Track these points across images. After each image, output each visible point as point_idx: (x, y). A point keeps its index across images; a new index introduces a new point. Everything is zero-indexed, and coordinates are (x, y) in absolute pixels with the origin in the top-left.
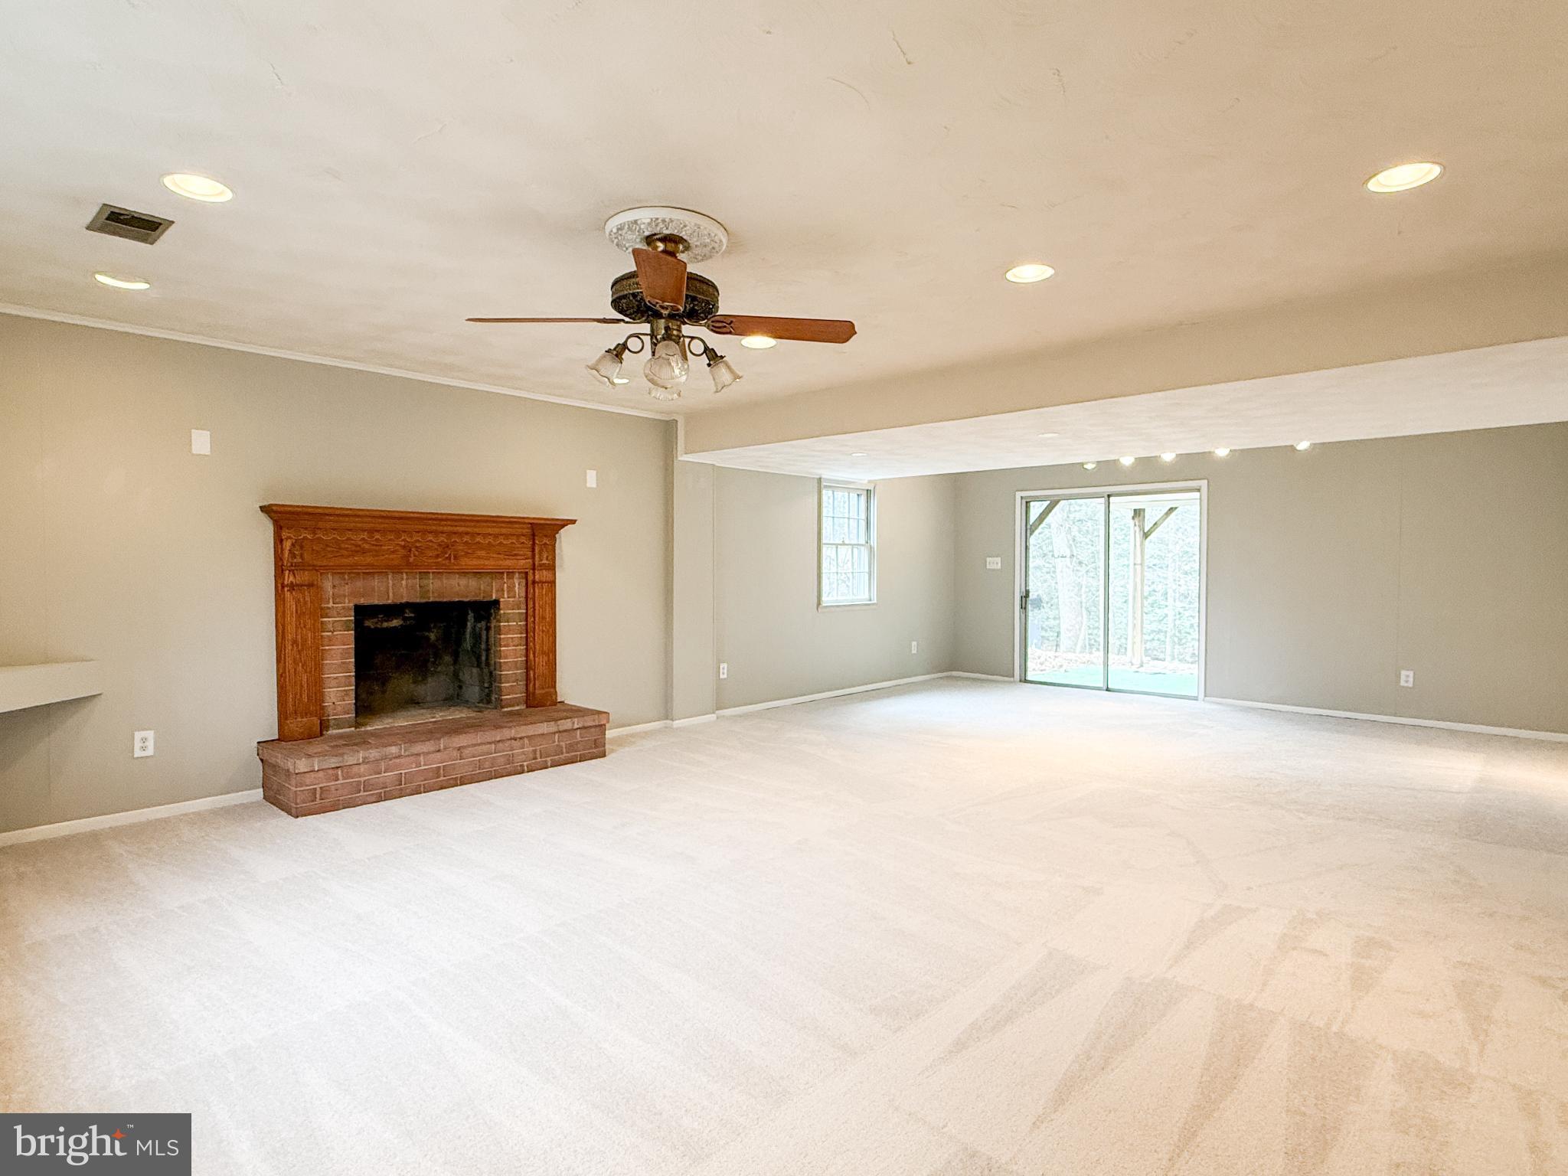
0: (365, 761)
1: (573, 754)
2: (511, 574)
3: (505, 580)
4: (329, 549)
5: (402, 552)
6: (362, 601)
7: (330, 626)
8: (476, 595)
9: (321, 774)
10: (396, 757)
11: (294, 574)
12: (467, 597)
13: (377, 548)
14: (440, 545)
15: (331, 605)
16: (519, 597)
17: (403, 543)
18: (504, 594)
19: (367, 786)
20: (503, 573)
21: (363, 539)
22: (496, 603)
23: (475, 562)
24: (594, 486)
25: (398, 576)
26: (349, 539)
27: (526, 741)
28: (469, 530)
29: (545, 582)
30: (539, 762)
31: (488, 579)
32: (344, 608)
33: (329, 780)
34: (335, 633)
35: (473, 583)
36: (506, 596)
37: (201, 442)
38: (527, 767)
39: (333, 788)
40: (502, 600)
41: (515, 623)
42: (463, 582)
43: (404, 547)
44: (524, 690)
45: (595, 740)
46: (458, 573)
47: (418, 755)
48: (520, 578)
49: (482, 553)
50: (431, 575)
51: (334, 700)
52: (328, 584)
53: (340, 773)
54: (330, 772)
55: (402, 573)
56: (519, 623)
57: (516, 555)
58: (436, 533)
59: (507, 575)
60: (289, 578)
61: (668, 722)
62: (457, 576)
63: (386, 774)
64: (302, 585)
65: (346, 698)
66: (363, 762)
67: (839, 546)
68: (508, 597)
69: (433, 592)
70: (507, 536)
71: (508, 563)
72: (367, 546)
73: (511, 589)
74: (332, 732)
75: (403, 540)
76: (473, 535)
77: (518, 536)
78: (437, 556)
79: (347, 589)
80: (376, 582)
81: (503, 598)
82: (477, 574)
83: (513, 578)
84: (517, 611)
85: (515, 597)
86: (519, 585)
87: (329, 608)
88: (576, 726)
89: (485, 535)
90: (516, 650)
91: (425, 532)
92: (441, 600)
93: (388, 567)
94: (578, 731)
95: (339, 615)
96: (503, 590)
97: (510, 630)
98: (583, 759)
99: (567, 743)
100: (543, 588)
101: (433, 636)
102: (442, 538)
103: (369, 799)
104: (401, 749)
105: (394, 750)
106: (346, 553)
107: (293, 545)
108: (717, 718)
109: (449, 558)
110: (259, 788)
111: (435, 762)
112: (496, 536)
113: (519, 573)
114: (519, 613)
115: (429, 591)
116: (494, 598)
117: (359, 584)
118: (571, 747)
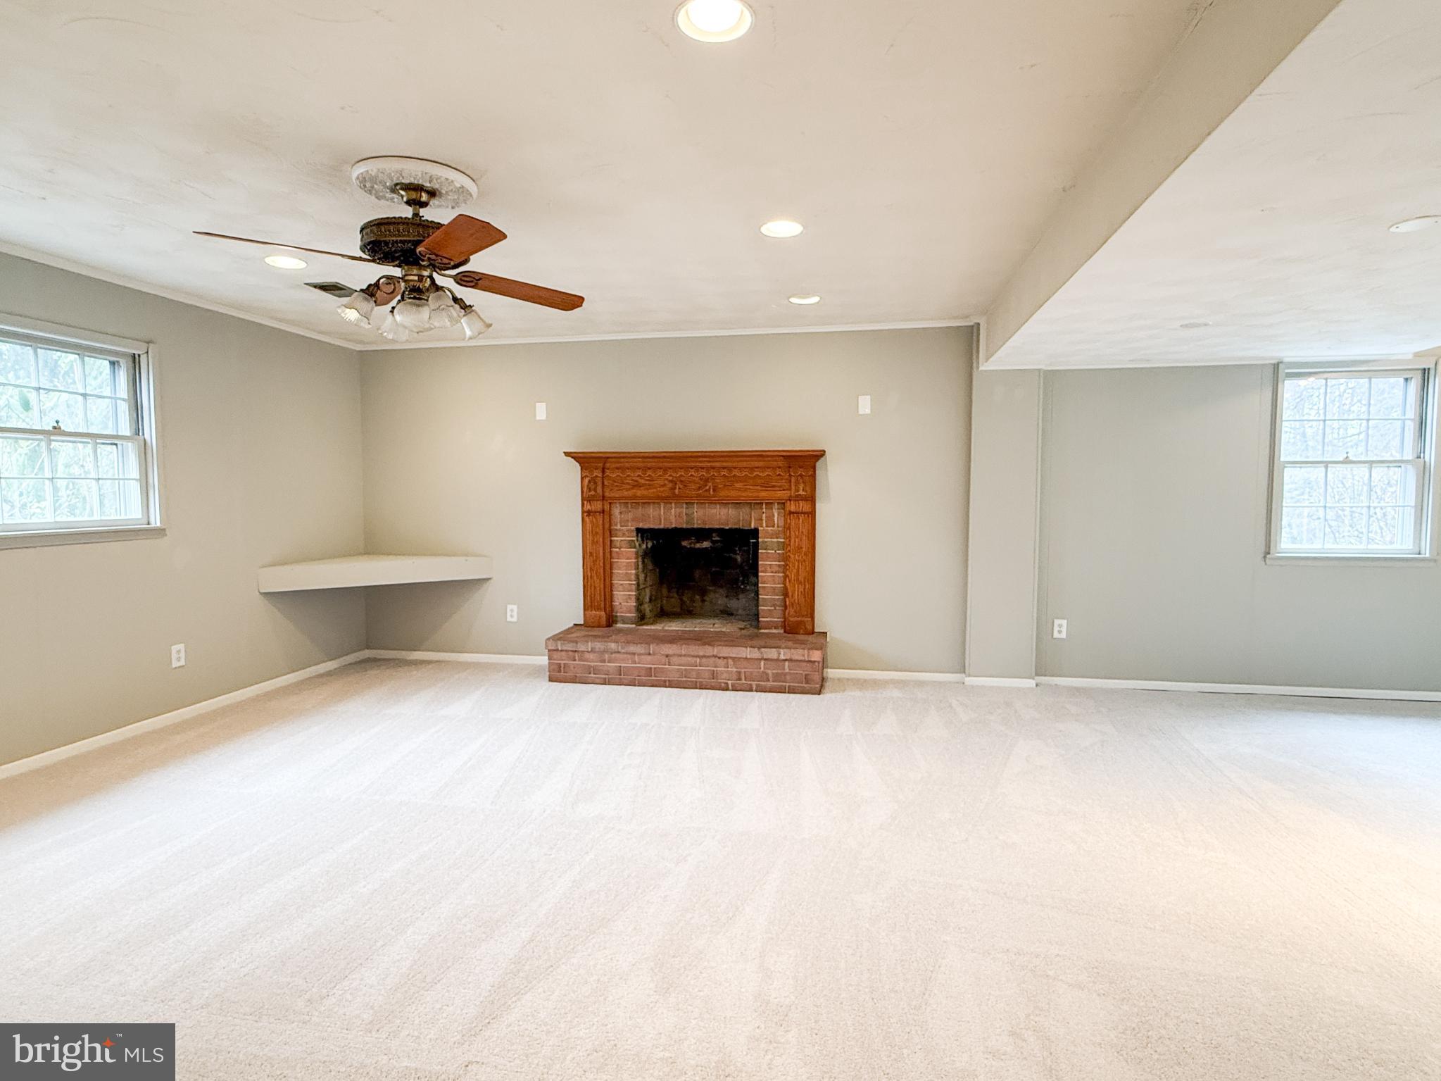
0: (593, 651)
1: (781, 684)
2: (769, 505)
3: (764, 510)
4: (616, 484)
5: (670, 485)
6: (641, 525)
7: (618, 545)
8: (735, 524)
9: (563, 653)
10: (615, 652)
11: (590, 503)
12: (728, 525)
13: (651, 483)
14: (701, 479)
15: (619, 527)
16: (778, 527)
17: (671, 478)
18: (762, 523)
19: (595, 670)
20: (762, 503)
21: (639, 476)
22: (755, 533)
23: (733, 493)
24: (868, 411)
25: (669, 505)
26: (628, 476)
27: (730, 662)
28: (725, 464)
29: (802, 513)
30: (744, 684)
31: (746, 509)
32: (628, 530)
33: (569, 658)
34: (622, 549)
35: (733, 512)
36: (764, 525)
37: (541, 412)
38: (732, 686)
39: (572, 666)
40: (760, 528)
41: (773, 551)
42: (724, 511)
43: (671, 481)
44: (782, 616)
45: (806, 675)
46: (719, 503)
47: (634, 654)
48: (778, 509)
49: (738, 485)
50: (695, 505)
51: (621, 601)
52: (616, 511)
53: (577, 656)
54: (571, 653)
55: (671, 503)
56: (778, 552)
57: (773, 486)
58: (697, 469)
59: (766, 505)
60: (588, 507)
61: (963, 675)
62: (718, 506)
63: (609, 664)
64: (596, 512)
65: (629, 601)
66: (592, 651)
67: (1329, 465)
68: (767, 526)
69: (697, 520)
70: (763, 468)
71: (763, 494)
72: (643, 481)
73: (770, 518)
74: (619, 625)
75: (670, 476)
76: (729, 469)
77: (774, 468)
78: (699, 488)
79: (630, 516)
80: (651, 511)
81: (762, 527)
82: (738, 505)
83: (772, 509)
84: (775, 540)
85: (773, 526)
86: (778, 515)
87: (616, 530)
88: (782, 657)
89: (741, 469)
90: (774, 576)
91: (687, 469)
92: (703, 527)
93: (659, 498)
94: (787, 663)
95: (624, 535)
96: (761, 520)
97: (768, 557)
98: (792, 691)
99: (774, 671)
100: (799, 519)
101: (739, 558)
102: (702, 473)
103: (598, 681)
104: (618, 646)
105: (613, 646)
106: (628, 487)
107: (589, 482)
108: (1037, 685)
109: (709, 490)
110: (544, 655)
111: (646, 662)
112: (752, 469)
113: (778, 503)
114: (778, 542)
115: (693, 518)
116: (753, 527)
117: (640, 511)
118: (777, 677)
